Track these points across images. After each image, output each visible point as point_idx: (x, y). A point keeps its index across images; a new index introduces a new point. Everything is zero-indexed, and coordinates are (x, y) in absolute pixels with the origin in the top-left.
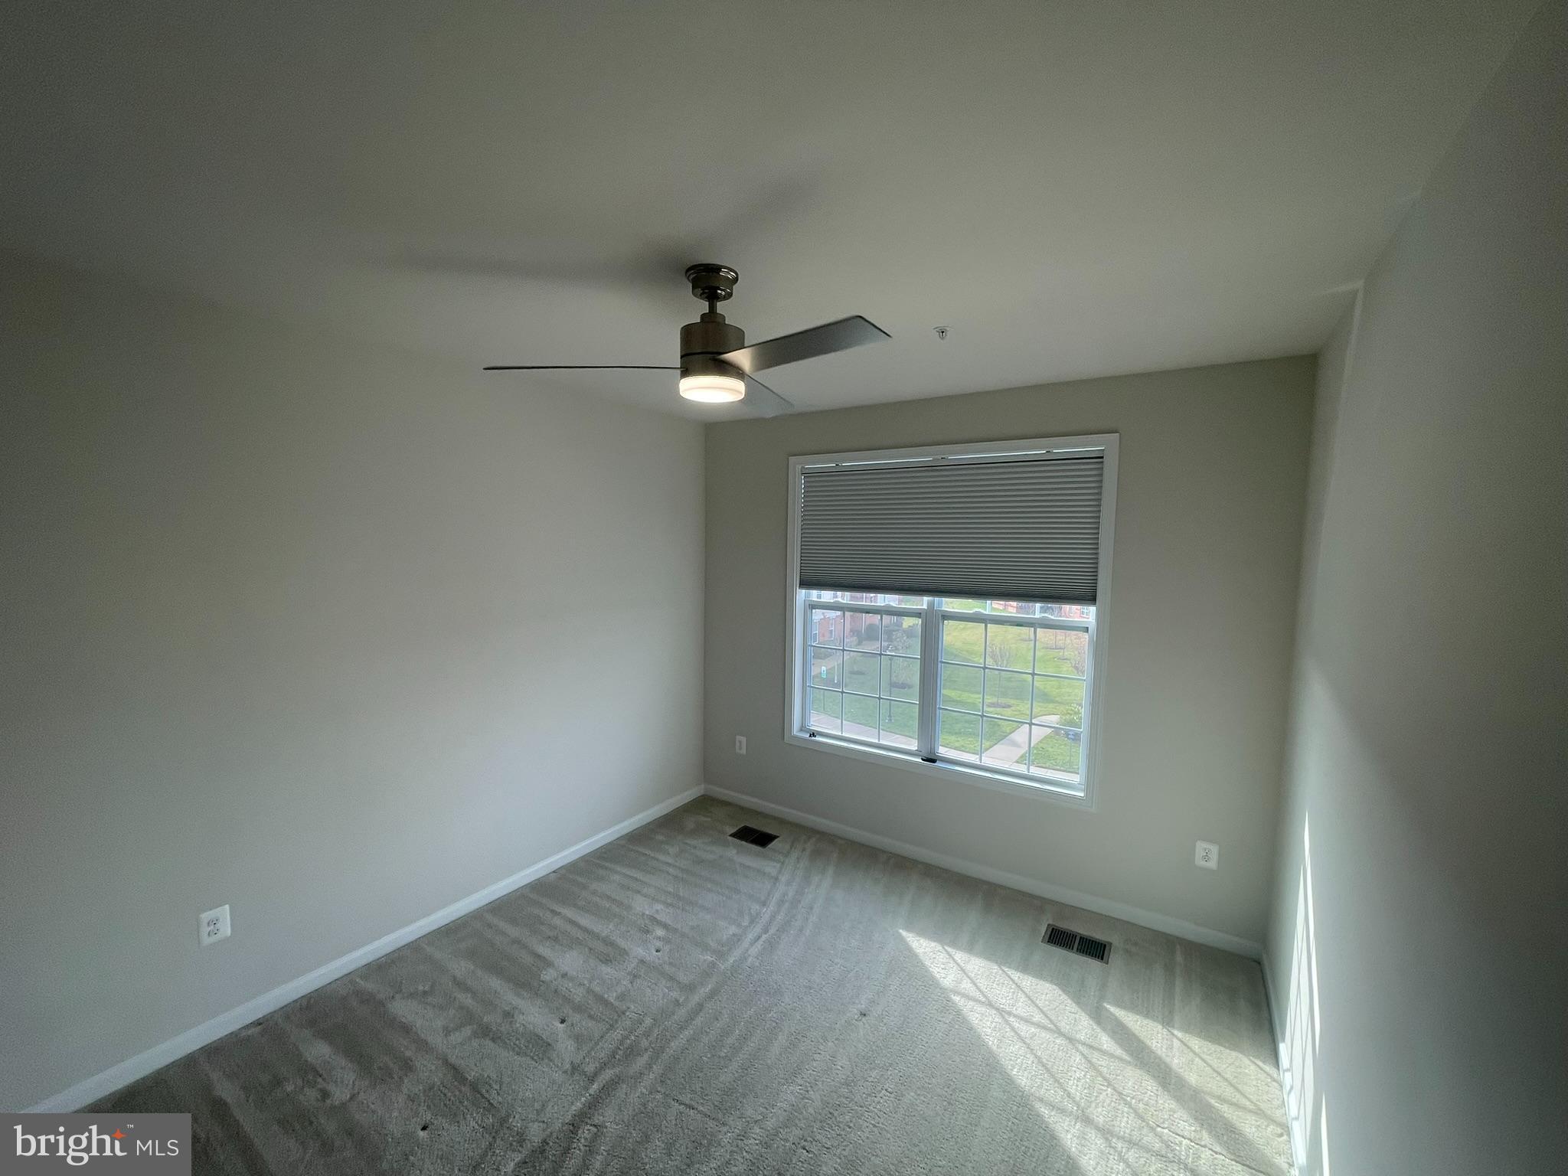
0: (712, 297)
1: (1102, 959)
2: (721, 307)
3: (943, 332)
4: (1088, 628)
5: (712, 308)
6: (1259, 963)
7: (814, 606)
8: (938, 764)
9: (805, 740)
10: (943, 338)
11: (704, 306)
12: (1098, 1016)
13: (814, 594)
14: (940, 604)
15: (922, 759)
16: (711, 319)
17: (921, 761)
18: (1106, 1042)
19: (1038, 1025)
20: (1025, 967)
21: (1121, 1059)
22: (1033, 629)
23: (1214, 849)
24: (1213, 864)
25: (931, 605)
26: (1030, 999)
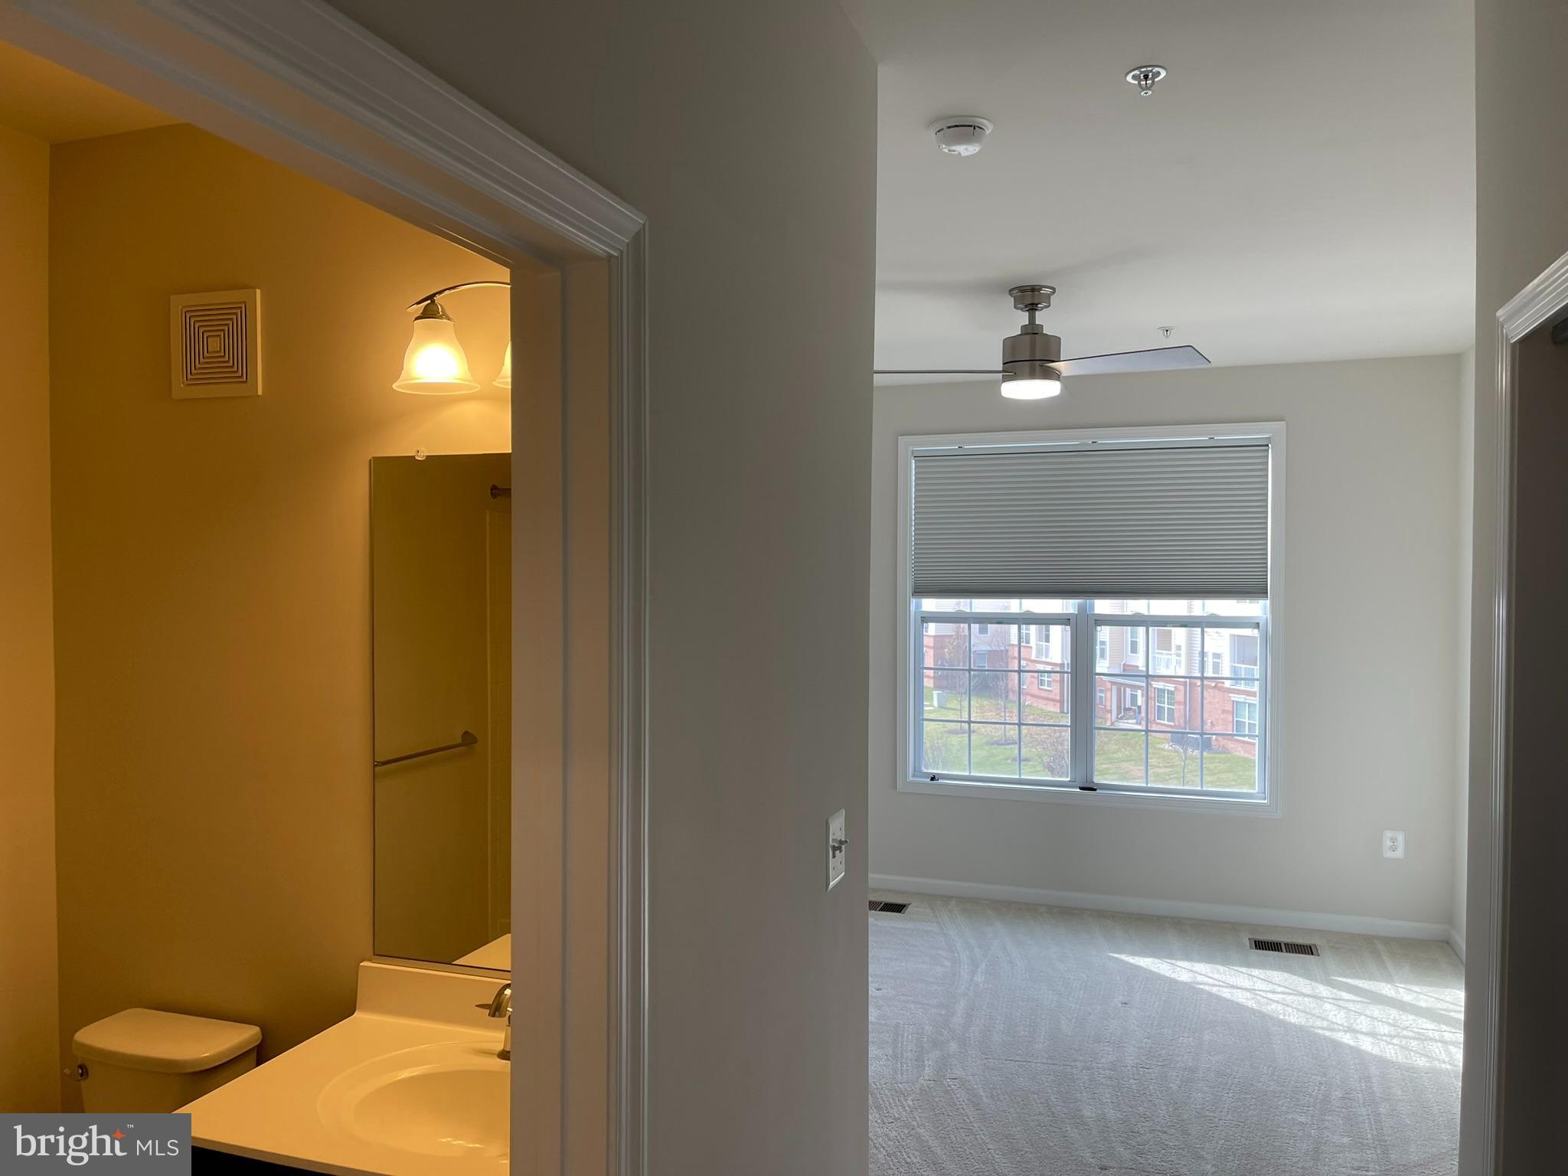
0: (1032, 308)
1: (1312, 954)
2: (1040, 317)
3: (1167, 331)
4: (1258, 624)
5: (1032, 319)
6: (1448, 943)
7: (927, 618)
8: (1098, 791)
9: (926, 784)
10: (1167, 337)
11: (1023, 318)
12: (1330, 984)
13: (930, 605)
14: (1092, 607)
15: (1081, 788)
16: (1032, 331)
17: (1078, 790)
18: (1345, 995)
19: (1284, 993)
20: (1249, 965)
21: (1361, 1002)
22: (1199, 630)
23: (1400, 837)
24: (1399, 853)
25: (1082, 609)
26: (1266, 981)
